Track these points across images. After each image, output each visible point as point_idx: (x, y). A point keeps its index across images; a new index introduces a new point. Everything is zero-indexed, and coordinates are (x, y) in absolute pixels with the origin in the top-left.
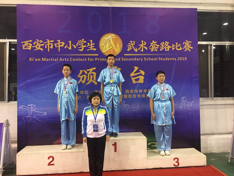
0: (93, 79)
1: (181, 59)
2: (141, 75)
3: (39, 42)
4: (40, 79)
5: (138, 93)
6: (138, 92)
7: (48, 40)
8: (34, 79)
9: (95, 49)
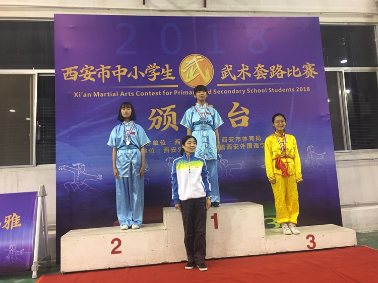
0: (172, 123)
1: (301, 89)
2: (244, 114)
3: (89, 69)
4: (91, 123)
5: (242, 142)
6: (242, 140)
7: (102, 66)
8: (82, 125)
9: (173, 78)
